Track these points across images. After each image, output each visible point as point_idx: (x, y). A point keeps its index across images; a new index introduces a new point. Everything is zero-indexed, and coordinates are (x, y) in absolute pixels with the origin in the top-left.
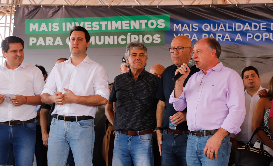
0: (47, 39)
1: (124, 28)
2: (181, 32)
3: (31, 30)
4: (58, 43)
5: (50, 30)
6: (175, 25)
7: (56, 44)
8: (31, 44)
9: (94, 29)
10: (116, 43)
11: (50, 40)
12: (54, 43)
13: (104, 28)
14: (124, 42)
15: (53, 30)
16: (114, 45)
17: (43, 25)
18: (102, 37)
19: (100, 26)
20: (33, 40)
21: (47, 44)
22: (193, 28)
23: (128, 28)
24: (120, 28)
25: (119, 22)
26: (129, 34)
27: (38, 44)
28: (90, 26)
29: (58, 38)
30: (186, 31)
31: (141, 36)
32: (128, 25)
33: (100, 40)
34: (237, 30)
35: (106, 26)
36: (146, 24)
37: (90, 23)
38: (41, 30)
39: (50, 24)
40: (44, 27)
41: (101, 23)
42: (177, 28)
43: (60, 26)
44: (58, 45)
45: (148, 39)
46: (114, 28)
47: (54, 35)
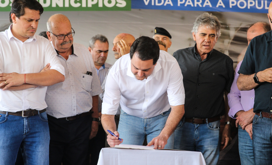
14: (78, 5)
33: (44, 1)
45: (109, 1)
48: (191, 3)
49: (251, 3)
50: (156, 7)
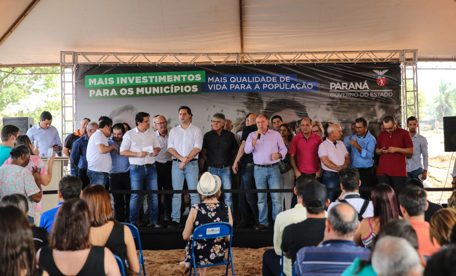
0: (104, 90)
1: (168, 81)
2: (214, 83)
3: (90, 84)
4: (114, 94)
5: (106, 83)
6: (209, 78)
7: (111, 94)
8: (91, 95)
9: (143, 82)
10: (162, 92)
11: (106, 92)
12: (109, 93)
13: (151, 81)
14: (168, 92)
15: (109, 83)
16: (160, 94)
17: (100, 79)
18: (150, 88)
19: (149, 79)
20: (92, 92)
21: (104, 95)
22: (223, 80)
23: (172, 81)
24: (165, 81)
25: (164, 77)
26: (172, 85)
27: (96, 95)
28: (140, 80)
29: (114, 90)
30: (217, 83)
31: (182, 87)
32: (172, 78)
33: (148, 91)
34: (256, 81)
35: (154, 79)
36: (186, 78)
37: (140, 77)
38: (98, 84)
39: (106, 79)
40: (101, 81)
41: (149, 77)
42: (211, 80)
43: (115, 80)
44: (114, 95)
45: (188, 89)
46: (160, 81)
47: (110, 88)
48: (238, 88)
49: (276, 86)
50: (216, 91)
